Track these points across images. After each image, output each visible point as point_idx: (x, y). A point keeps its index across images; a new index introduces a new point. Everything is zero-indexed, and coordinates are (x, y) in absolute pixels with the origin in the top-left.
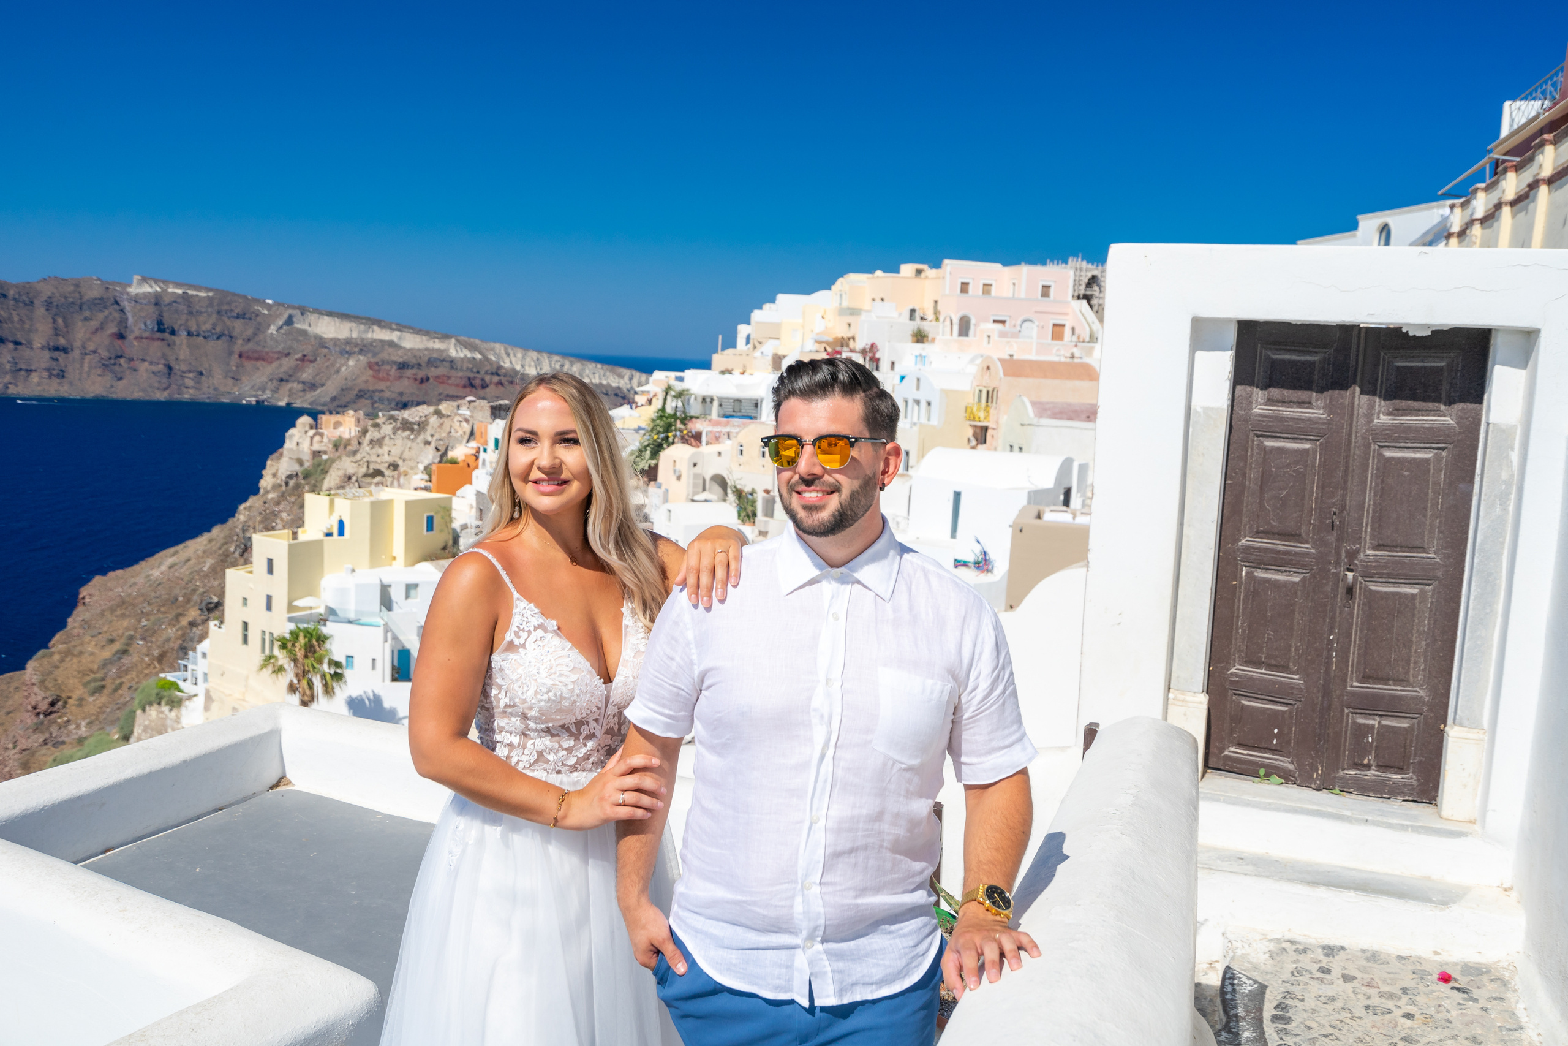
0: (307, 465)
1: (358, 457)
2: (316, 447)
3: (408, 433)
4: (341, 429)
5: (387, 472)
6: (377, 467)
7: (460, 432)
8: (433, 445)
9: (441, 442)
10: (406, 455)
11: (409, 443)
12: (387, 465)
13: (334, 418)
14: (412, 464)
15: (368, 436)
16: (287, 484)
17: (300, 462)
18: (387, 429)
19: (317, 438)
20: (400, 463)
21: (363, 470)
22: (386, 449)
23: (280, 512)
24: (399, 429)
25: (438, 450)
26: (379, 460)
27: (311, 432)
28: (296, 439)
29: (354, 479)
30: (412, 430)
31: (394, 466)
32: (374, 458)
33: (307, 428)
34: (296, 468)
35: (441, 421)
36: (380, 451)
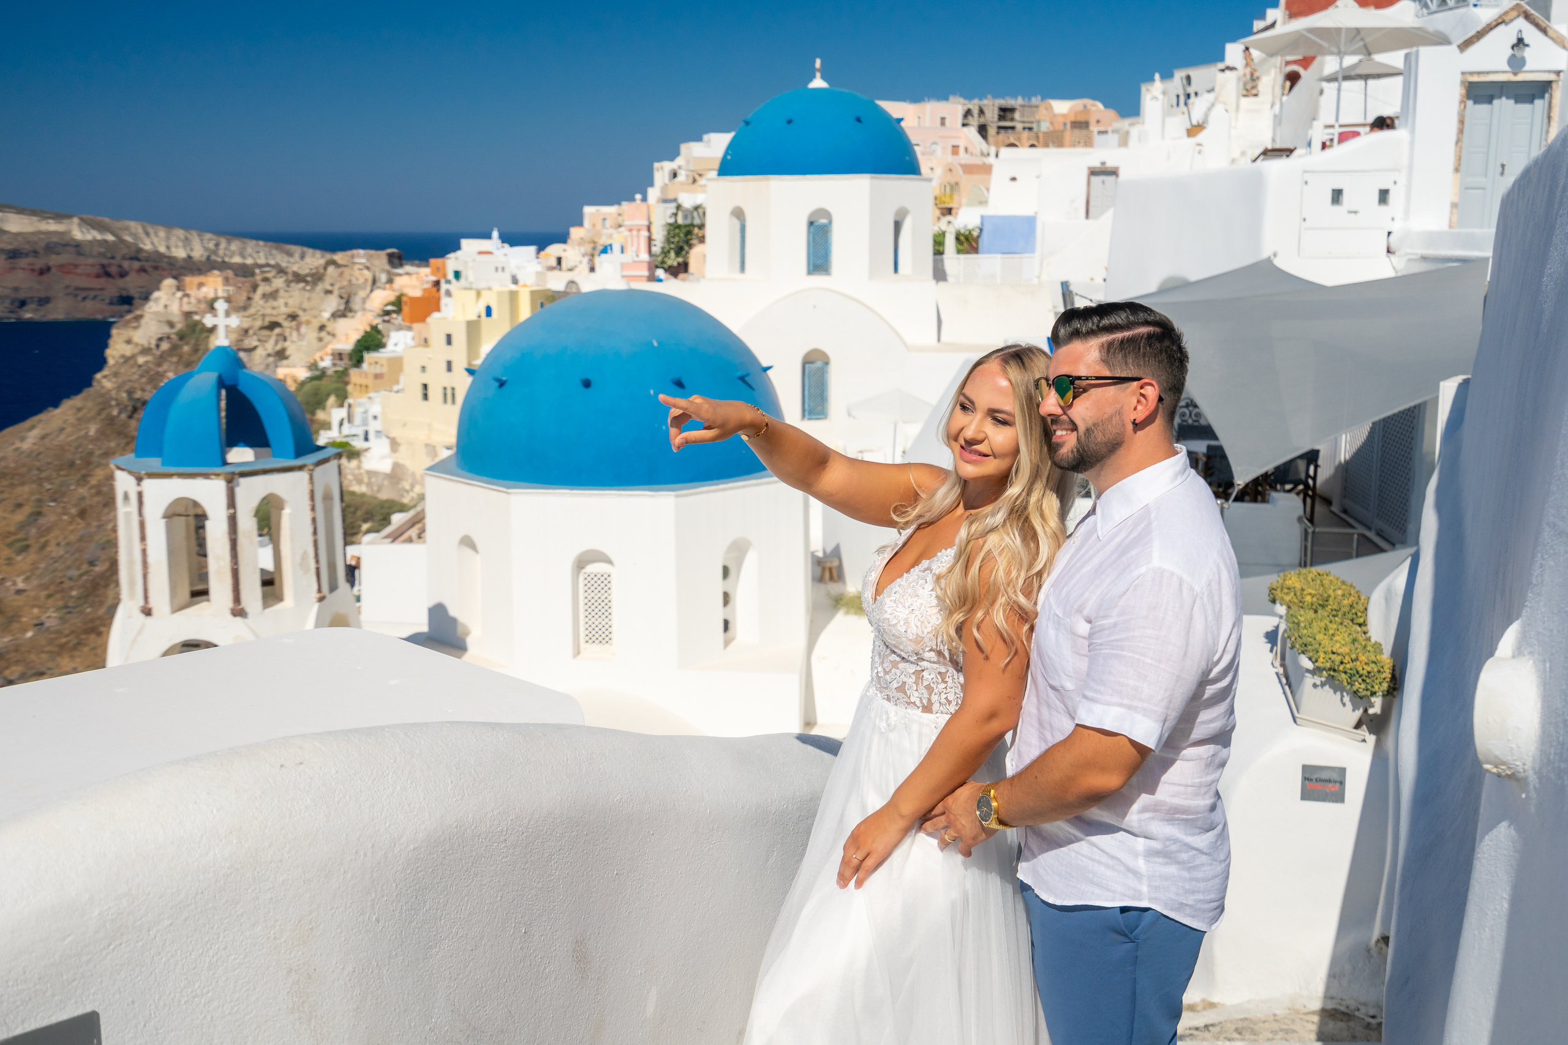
0: (179, 326)
1: (252, 311)
2: (186, 308)
3: (302, 285)
4: (204, 290)
5: (285, 324)
6: (274, 319)
7: (361, 280)
8: (336, 293)
9: (343, 291)
10: (306, 305)
11: (307, 294)
12: (284, 316)
13: (197, 280)
14: (314, 312)
15: (260, 291)
16: (158, 346)
17: (171, 325)
18: (279, 282)
19: (185, 300)
20: (300, 313)
21: (258, 323)
22: (281, 302)
23: (165, 372)
24: (292, 281)
25: (341, 297)
26: (274, 312)
27: (179, 294)
28: (163, 302)
29: (251, 332)
30: (307, 282)
31: (293, 317)
32: (269, 311)
33: (174, 290)
34: (166, 330)
35: (340, 270)
36: (275, 304)
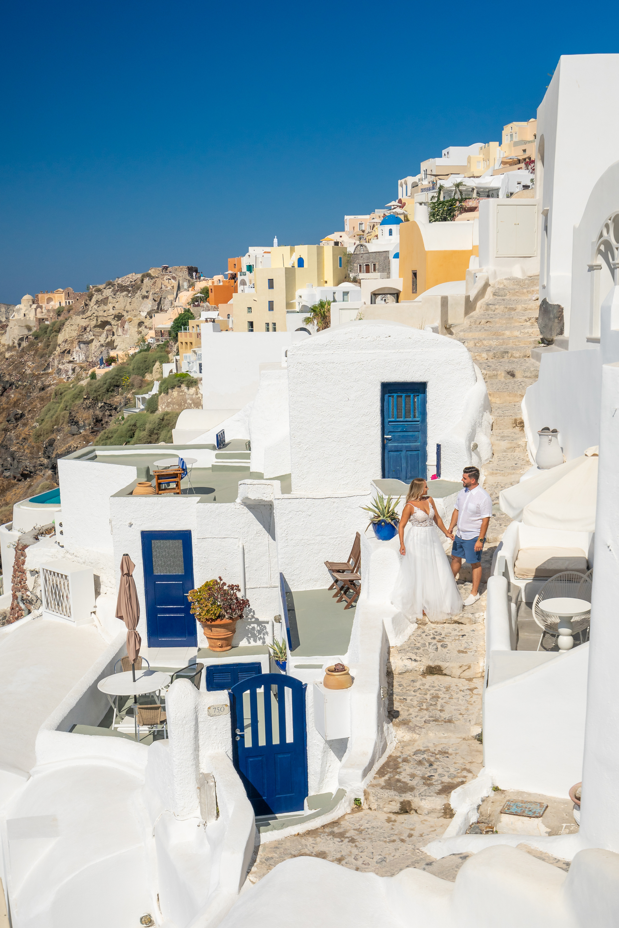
0: (34, 329)
1: (89, 313)
2: (39, 316)
3: (125, 293)
4: (52, 303)
5: (113, 322)
6: (105, 319)
7: (169, 287)
8: (151, 297)
9: (156, 295)
10: (128, 308)
11: (129, 300)
12: (113, 317)
13: (46, 296)
14: (134, 313)
15: (94, 299)
16: (19, 345)
17: (29, 329)
18: (108, 292)
19: (39, 310)
20: (124, 313)
21: (94, 323)
22: (110, 306)
23: (26, 362)
24: (117, 291)
25: (155, 301)
26: (105, 314)
27: (34, 306)
28: (22, 312)
29: (88, 329)
30: (129, 291)
31: (119, 317)
32: (101, 313)
33: (31, 303)
34: (26, 332)
35: (154, 280)
36: (106, 308)
